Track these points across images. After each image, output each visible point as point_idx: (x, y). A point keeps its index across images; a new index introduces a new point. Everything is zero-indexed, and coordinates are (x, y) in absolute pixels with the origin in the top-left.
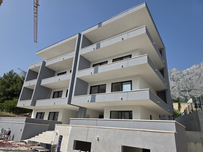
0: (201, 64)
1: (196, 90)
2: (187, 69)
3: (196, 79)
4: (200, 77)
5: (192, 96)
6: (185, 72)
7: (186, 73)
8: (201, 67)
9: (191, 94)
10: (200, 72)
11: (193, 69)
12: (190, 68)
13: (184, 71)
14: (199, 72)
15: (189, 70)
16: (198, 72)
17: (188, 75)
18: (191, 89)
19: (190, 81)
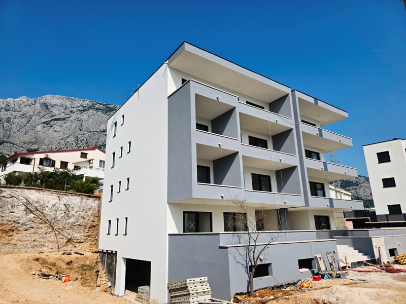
2: (9, 100)
3: (20, 123)
4: (29, 123)
7: (3, 106)
8: (36, 104)
10: (31, 113)
11: (20, 102)
12: (16, 100)
15: (12, 102)
16: (28, 112)
17: (7, 111)
18: (5, 140)
19: (8, 124)
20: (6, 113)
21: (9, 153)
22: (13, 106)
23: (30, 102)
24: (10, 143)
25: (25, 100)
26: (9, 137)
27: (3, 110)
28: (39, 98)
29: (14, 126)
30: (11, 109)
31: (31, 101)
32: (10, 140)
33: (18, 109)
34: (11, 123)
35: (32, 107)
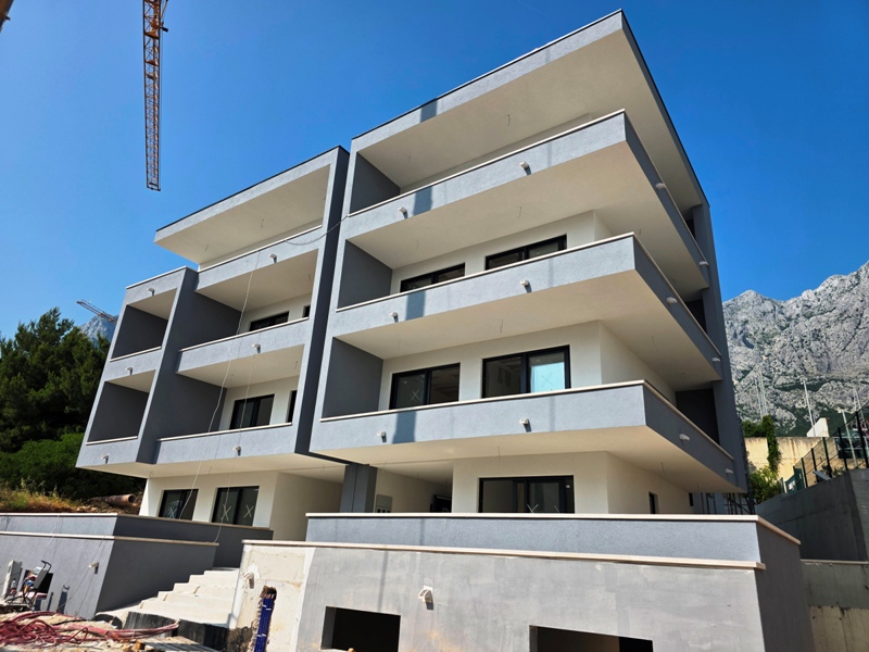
0: (864, 272)
1: (842, 381)
2: (805, 295)
3: (841, 334)
4: (861, 327)
5: (826, 406)
6: (794, 307)
7: (798, 311)
8: (862, 283)
9: (824, 401)
10: (858, 305)
11: (829, 291)
12: (818, 290)
13: (791, 301)
14: (855, 307)
15: (813, 298)
16: (852, 305)
17: (809, 318)
18: (823, 377)
19: (818, 342)
20: (807, 323)
21: (840, 402)
22: (816, 304)
23: (848, 283)
24: (836, 381)
25: (836, 282)
26: (829, 368)
27: (802, 318)
28: (863, 268)
30: (816, 312)
31: (849, 279)
32: (835, 374)
33: (828, 306)
34: (824, 339)
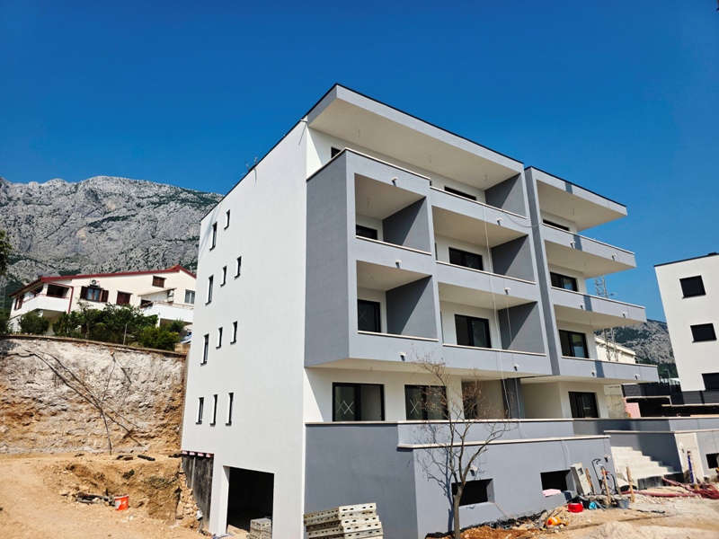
0: (82, 186)
2: (31, 184)
4: (65, 224)
6: (18, 191)
8: (78, 193)
10: (69, 208)
11: (51, 189)
15: (36, 189)
16: (64, 206)
17: (27, 204)
18: (22, 254)
19: (28, 226)
20: (25, 207)
21: (28, 277)
22: (37, 195)
23: (67, 189)
24: (31, 260)
25: (59, 185)
26: (29, 249)
27: (21, 202)
28: (82, 182)
29: (38, 231)
30: (34, 201)
31: (70, 186)
32: (32, 255)
33: (46, 200)
34: (34, 225)
35: (70, 197)
